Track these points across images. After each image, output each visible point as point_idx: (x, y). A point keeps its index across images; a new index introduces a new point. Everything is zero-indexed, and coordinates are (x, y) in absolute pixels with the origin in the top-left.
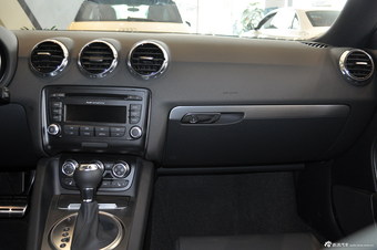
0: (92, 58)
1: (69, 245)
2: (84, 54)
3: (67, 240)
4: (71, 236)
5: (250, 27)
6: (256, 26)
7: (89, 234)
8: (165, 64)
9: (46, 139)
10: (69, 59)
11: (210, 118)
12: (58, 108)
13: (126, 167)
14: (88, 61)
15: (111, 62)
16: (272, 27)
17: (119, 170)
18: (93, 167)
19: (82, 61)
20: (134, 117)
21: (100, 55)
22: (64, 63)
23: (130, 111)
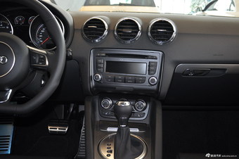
0: (124, 30)
1: (112, 155)
2: (118, 27)
3: (111, 152)
4: (112, 149)
5: (198, 9)
6: (203, 9)
7: (126, 148)
8: (174, 35)
9: (93, 83)
10: (109, 30)
11: (202, 72)
12: (101, 63)
13: (144, 104)
14: (122, 32)
15: (137, 33)
16: (215, 10)
17: (140, 106)
18: (127, 104)
19: (118, 32)
20: (152, 70)
21: (130, 28)
22: (106, 33)
23: (149, 66)
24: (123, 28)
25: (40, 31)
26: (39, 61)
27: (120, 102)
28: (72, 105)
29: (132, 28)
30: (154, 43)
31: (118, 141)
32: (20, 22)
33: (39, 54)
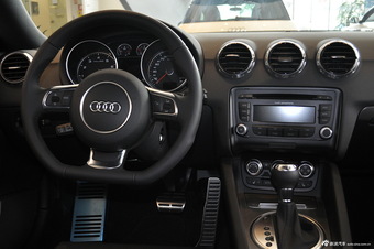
0: (280, 59)
1: (275, 244)
2: (271, 55)
3: (272, 239)
4: (273, 235)
6: (361, 18)
7: (294, 234)
8: (357, 63)
9: (235, 139)
10: (256, 60)
12: (246, 109)
14: (277, 61)
17: (305, 170)
18: (292, 168)
19: (270, 61)
20: (324, 117)
21: (288, 56)
22: (252, 64)
23: (320, 111)
24: (278, 56)
25: (153, 65)
26: (165, 108)
27: (281, 166)
28: (190, 170)
29: (292, 56)
30: (325, 76)
31: (281, 223)
32: (124, 52)
33: (164, 98)
